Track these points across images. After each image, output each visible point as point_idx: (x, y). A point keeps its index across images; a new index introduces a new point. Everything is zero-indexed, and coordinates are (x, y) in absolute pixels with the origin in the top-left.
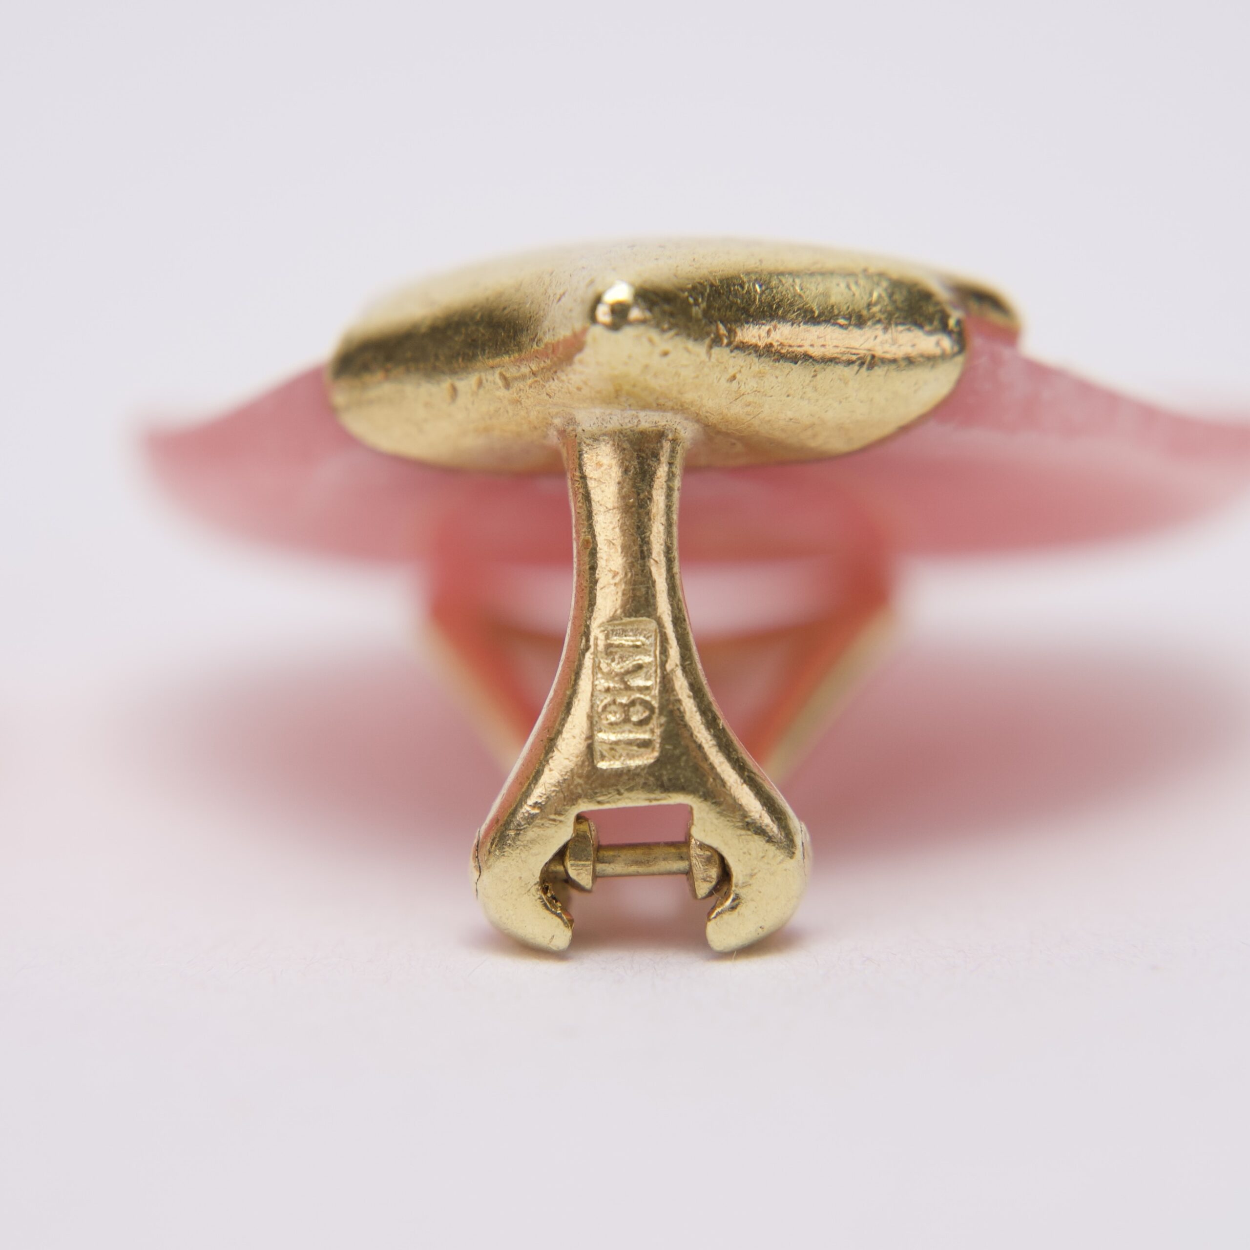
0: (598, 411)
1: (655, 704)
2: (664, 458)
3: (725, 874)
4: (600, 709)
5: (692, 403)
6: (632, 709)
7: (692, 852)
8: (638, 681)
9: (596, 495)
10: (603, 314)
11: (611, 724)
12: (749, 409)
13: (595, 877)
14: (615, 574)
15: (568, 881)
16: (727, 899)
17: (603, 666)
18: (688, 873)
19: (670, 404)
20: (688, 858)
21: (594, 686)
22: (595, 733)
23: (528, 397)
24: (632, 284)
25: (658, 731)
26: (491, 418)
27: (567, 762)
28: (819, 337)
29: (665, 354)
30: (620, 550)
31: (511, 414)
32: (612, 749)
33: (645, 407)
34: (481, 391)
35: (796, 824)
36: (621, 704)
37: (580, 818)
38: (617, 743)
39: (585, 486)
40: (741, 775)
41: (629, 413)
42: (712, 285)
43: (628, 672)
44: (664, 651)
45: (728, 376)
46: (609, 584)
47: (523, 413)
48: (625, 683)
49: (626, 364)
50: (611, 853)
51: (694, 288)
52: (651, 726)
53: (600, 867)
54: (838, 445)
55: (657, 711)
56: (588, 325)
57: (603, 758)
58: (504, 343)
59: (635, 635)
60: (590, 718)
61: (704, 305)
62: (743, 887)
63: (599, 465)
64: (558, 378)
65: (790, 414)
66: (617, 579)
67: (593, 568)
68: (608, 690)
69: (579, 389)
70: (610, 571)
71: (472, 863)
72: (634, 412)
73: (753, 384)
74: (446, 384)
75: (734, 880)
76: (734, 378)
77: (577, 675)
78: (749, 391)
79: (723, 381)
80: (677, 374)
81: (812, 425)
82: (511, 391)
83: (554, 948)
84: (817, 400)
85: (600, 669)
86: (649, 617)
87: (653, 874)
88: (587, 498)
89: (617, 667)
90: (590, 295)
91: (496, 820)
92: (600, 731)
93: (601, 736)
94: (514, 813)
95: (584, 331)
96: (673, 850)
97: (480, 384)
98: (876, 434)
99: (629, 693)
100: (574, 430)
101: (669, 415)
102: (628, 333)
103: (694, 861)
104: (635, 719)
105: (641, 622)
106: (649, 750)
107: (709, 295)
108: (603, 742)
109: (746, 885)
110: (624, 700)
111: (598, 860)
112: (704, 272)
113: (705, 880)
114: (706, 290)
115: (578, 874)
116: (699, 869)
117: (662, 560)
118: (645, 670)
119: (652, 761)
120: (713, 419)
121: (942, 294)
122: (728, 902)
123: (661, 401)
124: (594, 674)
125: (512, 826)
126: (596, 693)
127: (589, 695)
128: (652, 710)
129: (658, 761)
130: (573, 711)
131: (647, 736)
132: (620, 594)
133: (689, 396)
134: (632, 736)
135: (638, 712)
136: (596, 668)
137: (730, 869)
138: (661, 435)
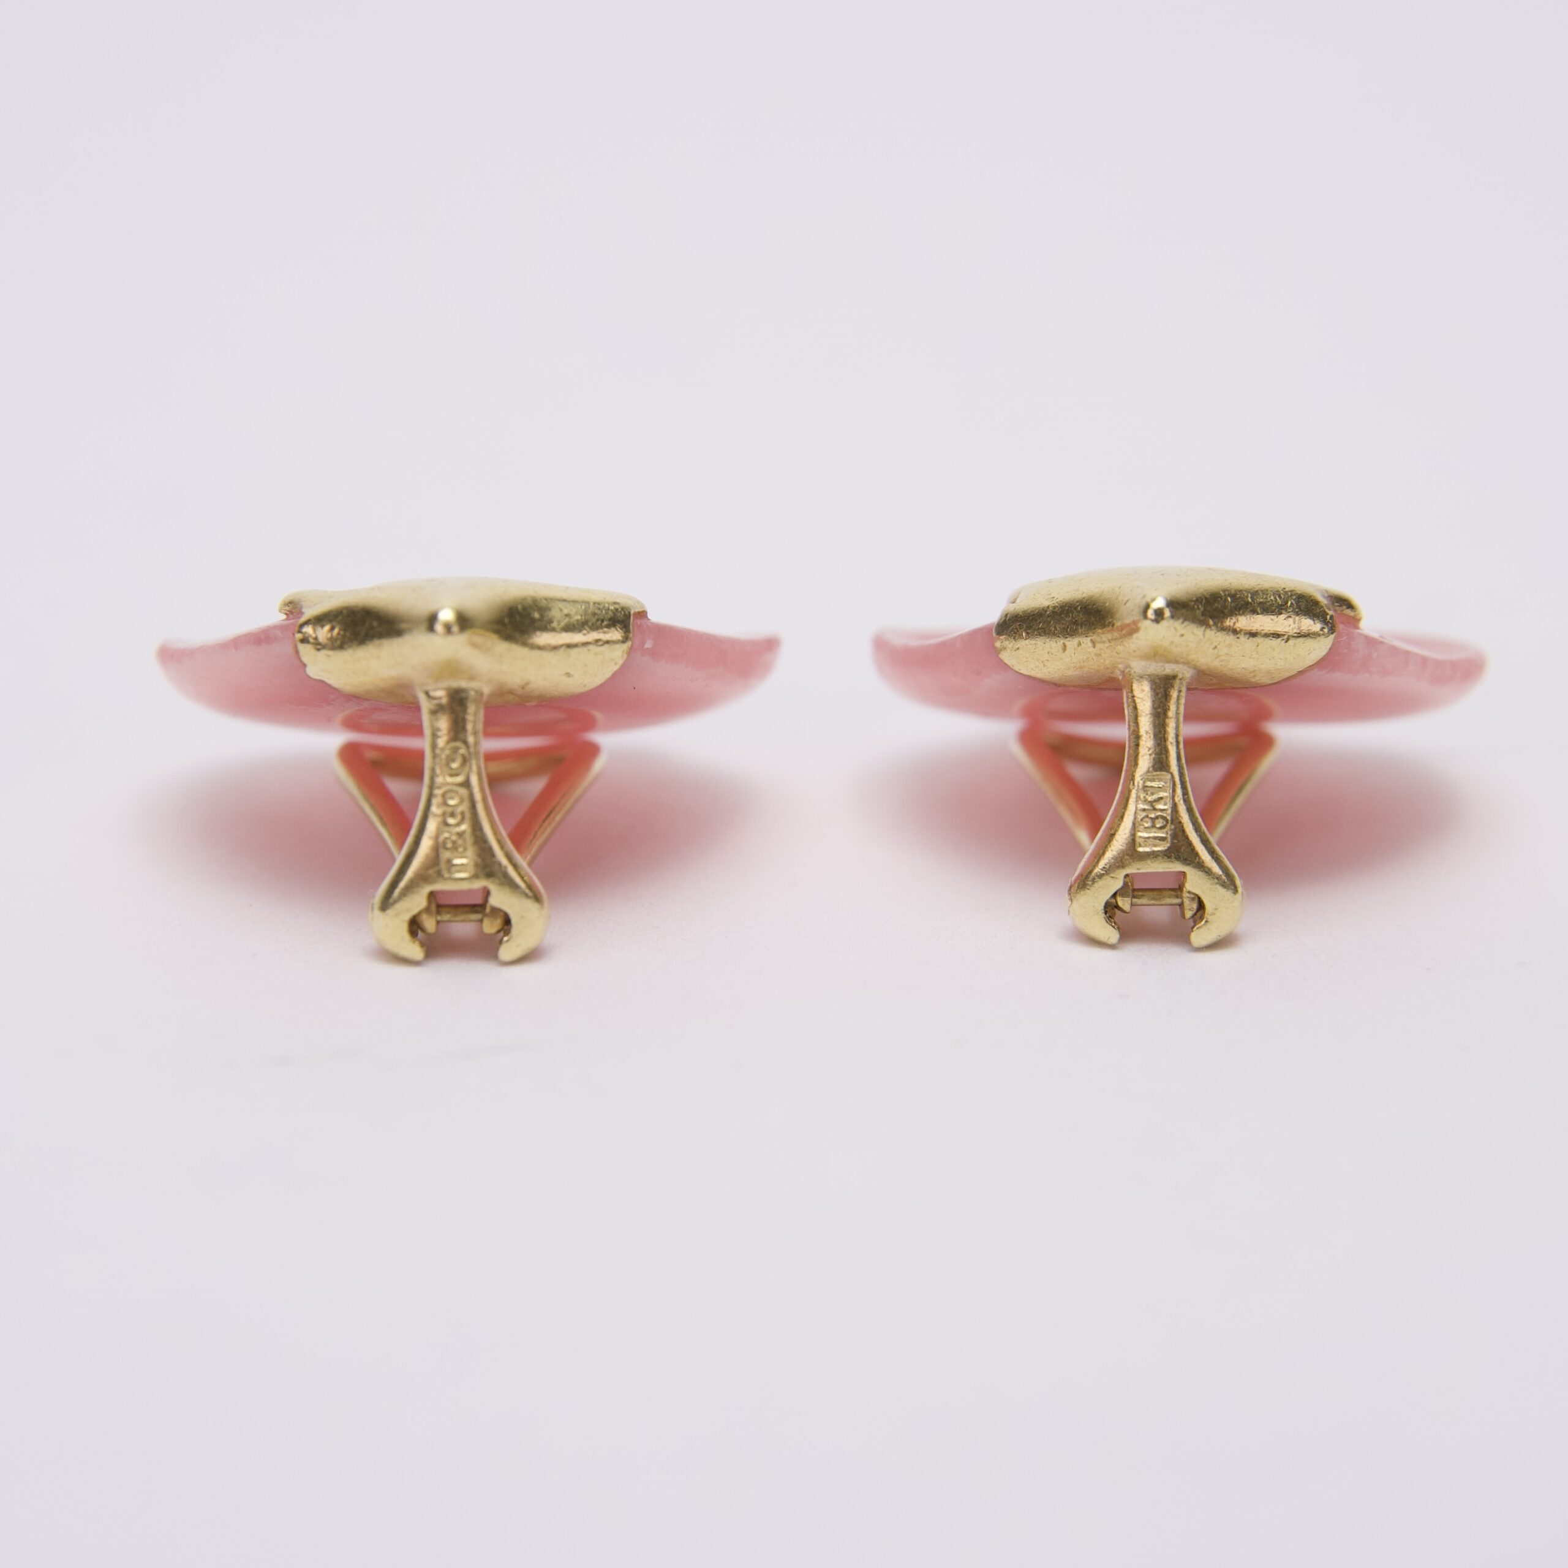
0: (1143, 663)
1: (1169, 818)
2: (1176, 687)
3: (1201, 906)
4: (1139, 820)
5: (1193, 660)
6: (1156, 821)
7: (1184, 895)
8: (1160, 806)
9: (1140, 707)
10: (1150, 614)
11: (1145, 828)
12: (1222, 663)
13: (1132, 905)
14: (1149, 749)
15: (1117, 907)
16: (1202, 921)
17: (1142, 797)
18: (1181, 905)
19: (1182, 660)
20: (1182, 898)
21: (1136, 807)
22: (1137, 832)
23: (1105, 653)
24: (1166, 599)
25: (1169, 833)
26: (1084, 662)
27: (1121, 847)
28: (1261, 626)
29: (1182, 635)
30: (1152, 736)
31: (1095, 660)
32: (1145, 841)
33: (1169, 662)
34: (1080, 648)
35: (1238, 882)
36: (1151, 818)
37: (1127, 876)
38: (1148, 838)
39: (1134, 702)
40: (1213, 857)
41: (1160, 664)
42: (1206, 598)
43: (1155, 801)
44: (1174, 790)
45: (1213, 646)
46: (1146, 754)
47: (1102, 661)
48: (1153, 807)
49: (1161, 640)
50: (1140, 893)
51: (1197, 600)
52: (1166, 830)
53: (1135, 900)
54: (1266, 680)
55: (1170, 822)
56: (1142, 617)
57: (1140, 846)
58: (1093, 624)
59: (1159, 781)
60: (1134, 824)
61: (1202, 609)
62: (1211, 915)
63: (1143, 691)
64: (1123, 645)
65: (1243, 666)
66: (1150, 752)
67: (1138, 745)
68: (1144, 810)
69: (1134, 651)
70: (1147, 747)
71: (1067, 897)
72: (1162, 664)
73: (1225, 650)
74: (1061, 641)
75: (1207, 911)
76: (1216, 647)
77: (1127, 800)
78: (1223, 654)
79: (1211, 650)
80: (1187, 646)
81: (1254, 671)
82: (1096, 649)
83: (1110, 943)
84: (1258, 659)
85: (1140, 799)
86: (1167, 772)
87: (1162, 905)
88: (1135, 708)
89: (1150, 799)
90: (1143, 603)
91: (1081, 875)
92: (1139, 831)
93: (1140, 834)
94: (1091, 872)
95: (1139, 621)
96: (1173, 893)
97: (1079, 644)
98: (1287, 675)
99: (1155, 812)
100: (1130, 671)
101: (1180, 666)
102: (1164, 624)
103: (1185, 900)
104: (1158, 826)
105: (1162, 775)
106: (1165, 842)
107: (1205, 604)
108: (1140, 837)
109: (1213, 914)
110: (1153, 816)
111: (1134, 897)
112: (1201, 591)
113: (1190, 910)
114: (1202, 600)
115: (1123, 905)
116: (1187, 902)
117: (1174, 741)
118: (1164, 800)
119: (1166, 848)
120: (1203, 668)
121: (1323, 601)
122: (1203, 922)
123: (1178, 659)
124: (1137, 801)
125: (1090, 879)
126: (1138, 811)
127: (1134, 812)
128: (1167, 821)
129: (1169, 848)
130: (1125, 820)
131: (1164, 835)
132: (1152, 760)
133: (1193, 657)
134: (1156, 835)
135: (1159, 822)
136: (1138, 797)
137: (1203, 903)
138: (1174, 677)
